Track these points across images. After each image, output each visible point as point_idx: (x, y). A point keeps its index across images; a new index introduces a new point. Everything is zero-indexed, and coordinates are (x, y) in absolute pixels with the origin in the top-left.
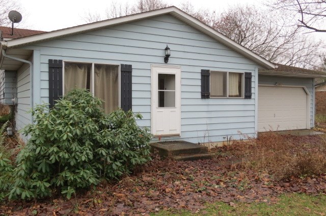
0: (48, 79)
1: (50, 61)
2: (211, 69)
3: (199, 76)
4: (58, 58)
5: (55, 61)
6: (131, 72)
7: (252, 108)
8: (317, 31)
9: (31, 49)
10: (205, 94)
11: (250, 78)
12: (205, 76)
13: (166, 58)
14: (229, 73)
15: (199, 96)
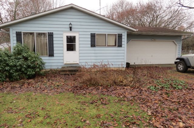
0: (16, 39)
1: (16, 32)
2: (96, 33)
3: (90, 36)
4: (20, 31)
5: (19, 32)
6: (53, 36)
7: (123, 52)
8: (190, 8)
9: (8, 27)
10: (93, 45)
11: (121, 37)
12: (93, 36)
13: (71, 28)
14: (108, 34)
15: (90, 46)
